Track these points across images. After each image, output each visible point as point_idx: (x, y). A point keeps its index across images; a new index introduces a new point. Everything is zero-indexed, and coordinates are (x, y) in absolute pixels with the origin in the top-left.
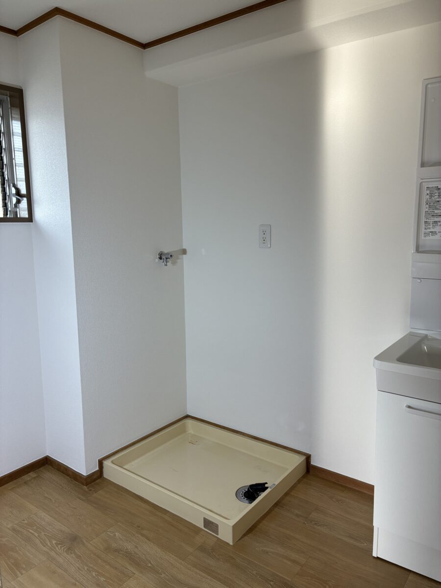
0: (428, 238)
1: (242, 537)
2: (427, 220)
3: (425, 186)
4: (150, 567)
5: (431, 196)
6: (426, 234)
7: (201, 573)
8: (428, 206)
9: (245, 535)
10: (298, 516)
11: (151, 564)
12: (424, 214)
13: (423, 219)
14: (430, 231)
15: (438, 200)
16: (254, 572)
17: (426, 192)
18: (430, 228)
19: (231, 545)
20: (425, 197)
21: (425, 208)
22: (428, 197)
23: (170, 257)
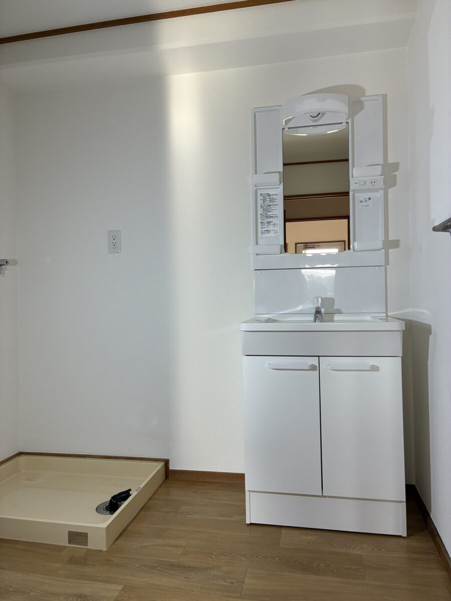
0: (264, 235)
1: (115, 542)
2: (263, 221)
3: (259, 192)
4: (13, 591)
5: (264, 201)
6: (263, 233)
7: (77, 581)
8: (262, 209)
9: (117, 539)
10: (167, 512)
11: (13, 588)
12: (260, 216)
13: (259, 220)
14: (266, 229)
15: (269, 204)
16: (137, 565)
17: (260, 198)
18: (265, 228)
19: (104, 551)
20: (260, 202)
21: (260, 211)
22: (262, 201)
23: (5, 263)
